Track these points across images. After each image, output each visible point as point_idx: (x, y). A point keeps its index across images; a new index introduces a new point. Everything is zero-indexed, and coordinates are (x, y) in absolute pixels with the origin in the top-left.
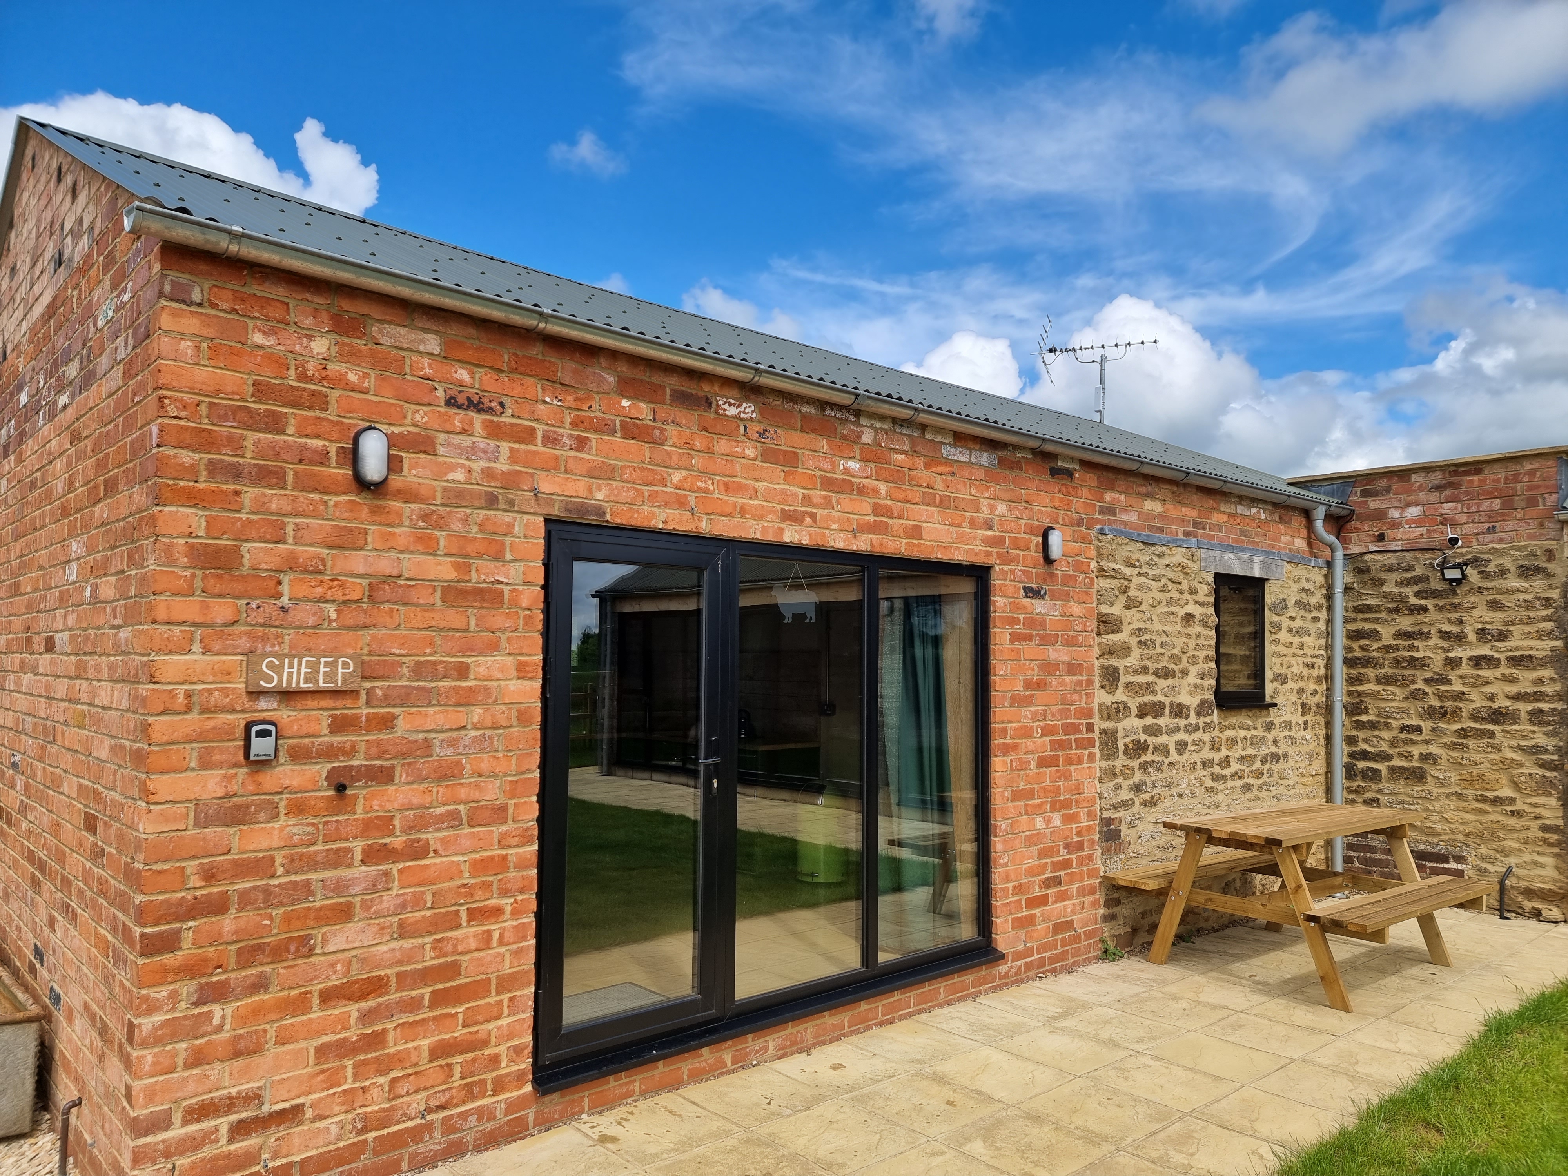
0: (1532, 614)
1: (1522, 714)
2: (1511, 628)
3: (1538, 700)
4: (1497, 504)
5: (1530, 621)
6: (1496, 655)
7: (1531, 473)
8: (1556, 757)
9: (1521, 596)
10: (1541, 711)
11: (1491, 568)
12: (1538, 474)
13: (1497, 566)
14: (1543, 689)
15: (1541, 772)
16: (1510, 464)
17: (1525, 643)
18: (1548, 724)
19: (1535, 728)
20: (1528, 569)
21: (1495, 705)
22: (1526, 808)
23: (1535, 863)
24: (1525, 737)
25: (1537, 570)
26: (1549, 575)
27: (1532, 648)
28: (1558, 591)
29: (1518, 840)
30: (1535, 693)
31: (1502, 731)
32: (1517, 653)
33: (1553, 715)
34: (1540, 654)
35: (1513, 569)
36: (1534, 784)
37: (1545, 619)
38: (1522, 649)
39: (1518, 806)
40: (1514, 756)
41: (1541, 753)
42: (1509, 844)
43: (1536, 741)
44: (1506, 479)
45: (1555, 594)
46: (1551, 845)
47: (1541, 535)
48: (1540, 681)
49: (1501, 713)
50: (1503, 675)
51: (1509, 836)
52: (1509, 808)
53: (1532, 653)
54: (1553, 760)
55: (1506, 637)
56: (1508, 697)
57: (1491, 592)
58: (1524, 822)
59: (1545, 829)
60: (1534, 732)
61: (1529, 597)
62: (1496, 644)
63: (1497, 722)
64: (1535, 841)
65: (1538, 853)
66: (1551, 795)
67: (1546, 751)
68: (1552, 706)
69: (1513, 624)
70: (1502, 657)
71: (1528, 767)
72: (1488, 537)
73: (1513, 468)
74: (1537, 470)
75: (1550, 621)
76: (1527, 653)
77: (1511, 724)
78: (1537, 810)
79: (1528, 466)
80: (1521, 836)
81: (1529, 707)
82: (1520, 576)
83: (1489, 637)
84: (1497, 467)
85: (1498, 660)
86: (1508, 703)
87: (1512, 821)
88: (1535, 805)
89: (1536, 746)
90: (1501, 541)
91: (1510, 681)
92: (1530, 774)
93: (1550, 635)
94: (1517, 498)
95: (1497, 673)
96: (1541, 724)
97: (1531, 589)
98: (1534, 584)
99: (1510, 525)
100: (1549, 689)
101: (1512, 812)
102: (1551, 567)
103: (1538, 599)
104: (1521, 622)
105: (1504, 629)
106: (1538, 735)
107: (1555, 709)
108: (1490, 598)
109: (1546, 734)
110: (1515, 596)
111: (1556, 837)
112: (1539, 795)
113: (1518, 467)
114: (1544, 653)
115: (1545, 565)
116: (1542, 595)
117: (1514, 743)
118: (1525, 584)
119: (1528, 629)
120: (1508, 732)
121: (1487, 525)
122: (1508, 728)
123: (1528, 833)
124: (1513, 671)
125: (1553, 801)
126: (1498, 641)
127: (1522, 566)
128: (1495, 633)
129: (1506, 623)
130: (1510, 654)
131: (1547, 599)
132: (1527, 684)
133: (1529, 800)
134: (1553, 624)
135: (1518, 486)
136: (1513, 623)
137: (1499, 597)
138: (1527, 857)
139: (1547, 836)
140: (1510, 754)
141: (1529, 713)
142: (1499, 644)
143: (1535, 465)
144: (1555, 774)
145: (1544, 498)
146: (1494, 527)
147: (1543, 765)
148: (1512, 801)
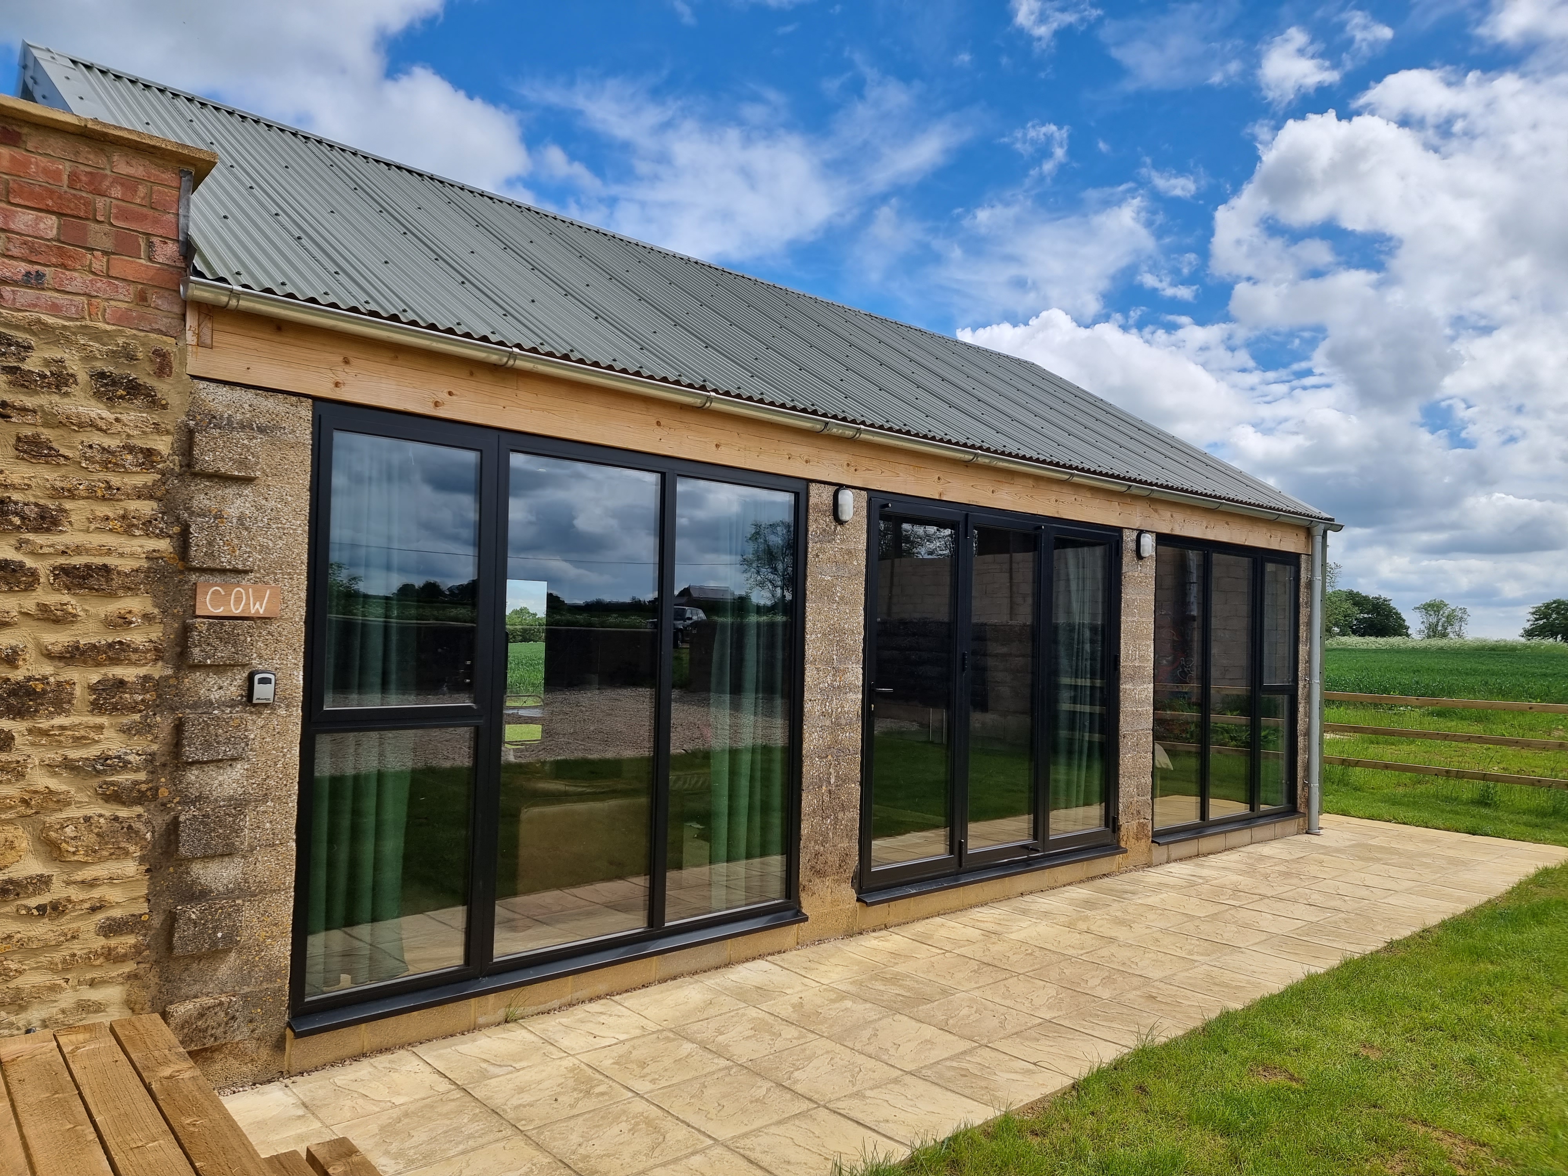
0: (115, 480)
1: (78, 691)
2: (68, 505)
3: (115, 661)
4: (49, 225)
5: (110, 494)
6: (29, 563)
7: (130, 183)
8: (142, 776)
9: (97, 439)
10: (121, 684)
11: (33, 364)
12: (142, 190)
13: (47, 363)
14: (126, 637)
15: (107, 810)
16: (84, 149)
17: (96, 540)
18: (133, 708)
19: (104, 720)
20: (114, 383)
21: (18, 675)
22: (75, 893)
23: (84, 1007)
24: (79, 741)
25: (134, 389)
26: (154, 402)
27: (109, 552)
28: (169, 439)
29: (52, 968)
30: (110, 646)
31: (30, 731)
32: (78, 561)
33: (145, 691)
34: (126, 565)
35: (83, 377)
36: (93, 838)
37: (140, 494)
38: (88, 551)
39: (57, 892)
40: (54, 784)
41: (114, 770)
42: (30, 980)
43: (103, 746)
44: (73, 177)
45: (163, 445)
46: (121, 959)
47: (141, 318)
48: (123, 621)
49: (31, 693)
50: (43, 608)
51: (32, 963)
52: (33, 902)
53: (110, 561)
54: (136, 783)
55: (55, 522)
56: (49, 656)
57: (29, 418)
58: (67, 924)
59: (111, 928)
60: (100, 728)
61: (112, 443)
62: (31, 536)
63: (18, 713)
64: (88, 960)
65: (92, 984)
66: (127, 853)
67: (126, 765)
68: (142, 671)
69: (73, 497)
70: (43, 567)
71: (80, 804)
72: (26, 295)
73: (90, 158)
74: (138, 181)
75: (151, 497)
76: (98, 561)
77: (51, 716)
78: (96, 893)
79: (124, 166)
80: (57, 957)
81: (94, 677)
82: (98, 395)
83: (17, 521)
84: (56, 145)
85: (33, 574)
86: (47, 669)
87: (42, 929)
88: (92, 884)
89: (104, 758)
90: (54, 309)
91: (57, 621)
92: (87, 819)
93: (148, 526)
94: (93, 226)
95: (29, 602)
96: (116, 709)
97: (118, 427)
98: (124, 417)
99: (78, 280)
100: (137, 637)
101: (41, 908)
102: (163, 388)
103: (131, 449)
104: (92, 495)
105: (51, 504)
106: (109, 733)
107: (146, 678)
108: (28, 432)
109: (126, 730)
110: (80, 437)
111: (131, 940)
112: (101, 860)
113: (102, 161)
114: (135, 564)
115: (151, 382)
116: (140, 443)
117: (54, 755)
118: (105, 414)
119: (103, 510)
120: (45, 733)
121: (23, 267)
122: (44, 724)
123: (77, 948)
124: (66, 598)
125: (130, 868)
126: (37, 530)
127: (102, 375)
128: (31, 512)
129: (57, 493)
130: (62, 561)
131: (149, 453)
132: (92, 626)
133: (80, 876)
134: (154, 504)
135: (100, 203)
136: (72, 495)
137: (46, 434)
138: (67, 999)
139: (113, 942)
140: (42, 780)
141: (92, 688)
142: (39, 539)
143: (136, 169)
144: (139, 809)
145: (150, 245)
146: (39, 276)
147: (115, 796)
148: (43, 882)
